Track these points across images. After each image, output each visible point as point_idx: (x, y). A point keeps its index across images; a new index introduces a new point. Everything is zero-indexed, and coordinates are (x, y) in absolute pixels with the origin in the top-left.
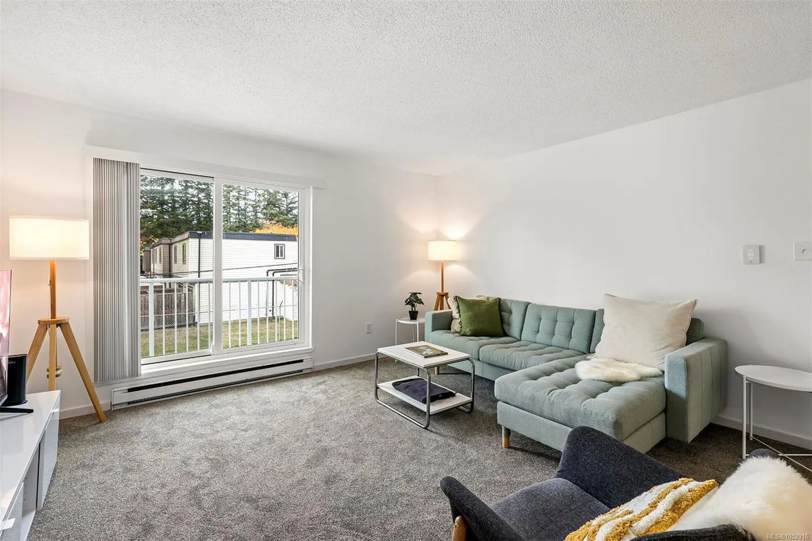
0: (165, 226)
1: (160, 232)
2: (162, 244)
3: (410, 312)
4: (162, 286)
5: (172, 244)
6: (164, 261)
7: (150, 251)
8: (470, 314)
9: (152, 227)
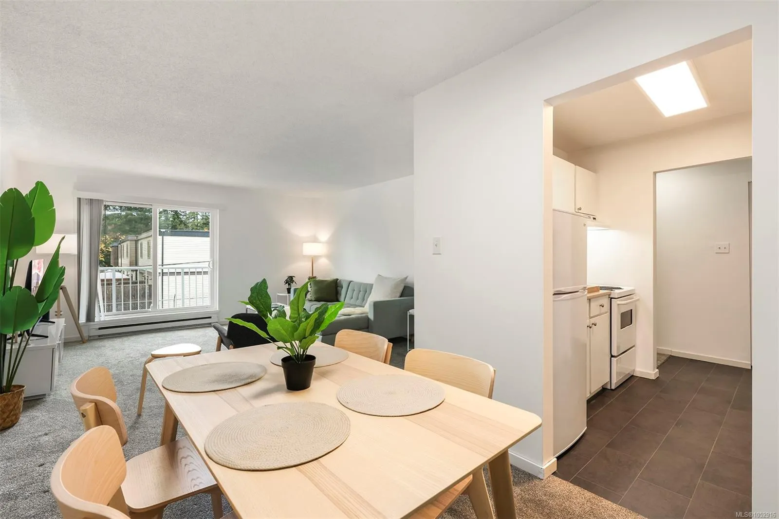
0: (134, 222)
1: (128, 228)
2: (128, 240)
3: (287, 289)
4: (129, 279)
5: (138, 240)
6: (130, 256)
7: (118, 247)
8: (316, 288)
9: (119, 224)
